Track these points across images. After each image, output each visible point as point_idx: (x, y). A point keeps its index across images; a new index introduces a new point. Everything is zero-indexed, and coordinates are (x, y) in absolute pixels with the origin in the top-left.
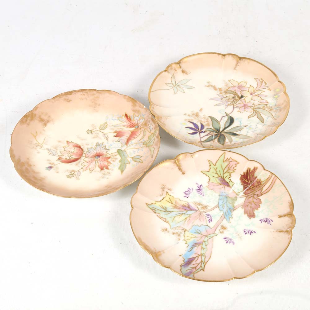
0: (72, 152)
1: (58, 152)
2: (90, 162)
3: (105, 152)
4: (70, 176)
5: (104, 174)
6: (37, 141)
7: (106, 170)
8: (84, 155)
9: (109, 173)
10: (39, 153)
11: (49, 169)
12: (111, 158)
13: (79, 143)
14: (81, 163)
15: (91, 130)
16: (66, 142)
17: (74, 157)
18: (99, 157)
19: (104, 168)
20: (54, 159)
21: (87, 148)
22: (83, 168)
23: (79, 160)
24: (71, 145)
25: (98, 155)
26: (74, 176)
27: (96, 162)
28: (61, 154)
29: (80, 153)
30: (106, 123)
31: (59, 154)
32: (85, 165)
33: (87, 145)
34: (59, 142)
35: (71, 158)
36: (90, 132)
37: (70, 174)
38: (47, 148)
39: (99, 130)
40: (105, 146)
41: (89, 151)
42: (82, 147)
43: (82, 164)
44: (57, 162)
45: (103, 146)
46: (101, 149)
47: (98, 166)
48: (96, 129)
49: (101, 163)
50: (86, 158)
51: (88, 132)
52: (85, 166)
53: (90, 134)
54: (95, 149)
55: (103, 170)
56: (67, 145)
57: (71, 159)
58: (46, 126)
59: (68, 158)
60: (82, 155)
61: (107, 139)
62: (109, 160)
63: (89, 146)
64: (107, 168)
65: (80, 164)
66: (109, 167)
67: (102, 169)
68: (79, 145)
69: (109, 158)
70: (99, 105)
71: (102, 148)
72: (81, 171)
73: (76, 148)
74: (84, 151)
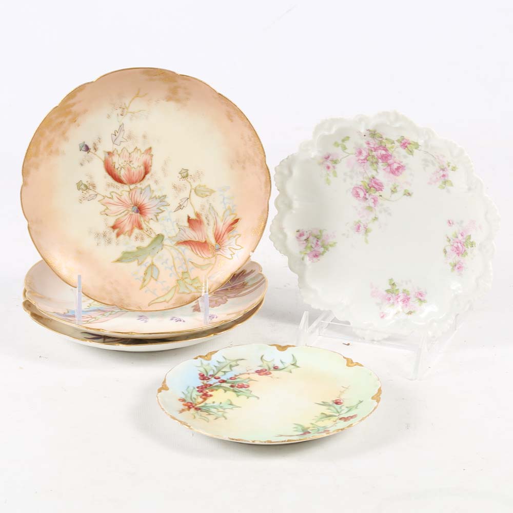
0: (132, 166)
1: (123, 145)
2: (123, 203)
3: (149, 216)
4: (83, 187)
5: (105, 236)
6: (131, 102)
7: (114, 235)
8: (132, 186)
9: (109, 242)
10: (109, 116)
11: (84, 148)
12: (140, 231)
13: (155, 168)
14: (115, 190)
15: (190, 174)
16: (147, 147)
17: (122, 174)
18: (137, 212)
19: (116, 231)
20: (107, 145)
21: (149, 186)
22: (106, 198)
23: (119, 185)
24: (146, 157)
25: (140, 209)
26: (85, 192)
27: (126, 212)
28: (119, 153)
29: (134, 179)
30: (212, 192)
31: (119, 149)
32: (112, 198)
33: (156, 182)
34: (144, 137)
35: (119, 169)
36: (185, 174)
37: (86, 184)
38: (123, 124)
39: (194, 187)
40: (163, 211)
41: (143, 191)
42: (148, 176)
43: (113, 192)
44: (101, 154)
45: (162, 208)
46: (155, 208)
47: (118, 219)
48: (194, 181)
49: (126, 221)
50: (127, 193)
51: (183, 171)
52: (110, 200)
53: (180, 176)
54: (151, 198)
55: (112, 230)
56: (143, 151)
57: (117, 172)
58: (167, 101)
59: (116, 167)
60: (131, 182)
61: (180, 207)
62: (136, 231)
63: (153, 187)
64: (118, 235)
65: (112, 189)
66: (122, 237)
67: (114, 227)
68: (149, 169)
69: (140, 227)
70: (244, 168)
71: (158, 208)
72: (99, 197)
73: (142, 168)
74: (142, 182)
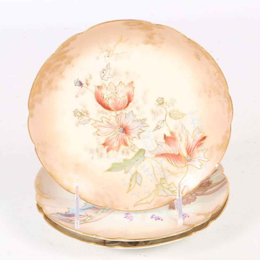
0: (118, 96)
1: (110, 80)
2: (110, 125)
3: (133, 135)
4: (78, 114)
5: (97, 151)
6: (115, 46)
7: (105, 150)
8: (118, 112)
9: (101, 156)
10: (97, 58)
11: (78, 84)
12: (126, 147)
13: (136, 98)
14: (104, 115)
15: (165, 101)
16: (130, 81)
17: (110, 103)
18: (123, 132)
19: (107, 147)
20: (96, 81)
21: (132, 111)
22: (97, 122)
23: (108, 111)
24: (129, 89)
25: (125, 130)
26: (80, 118)
27: (115, 132)
28: (107, 86)
29: (120, 107)
30: (184, 115)
31: (107, 83)
32: (102, 122)
33: (138, 108)
34: (127, 73)
35: (107, 99)
36: (161, 102)
37: (81, 111)
38: (109, 64)
39: (168, 111)
40: (144, 131)
41: (127, 116)
42: (130, 104)
43: (103, 117)
44: (92, 88)
45: (143, 129)
46: (137, 129)
47: (108, 138)
48: (169, 106)
49: (114, 140)
50: (115, 118)
51: (160, 99)
52: (101, 123)
53: (157, 103)
54: (134, 121)
55: (103, 147)
56: (126, 84)
59: (105, 97)
60: (118, 109)
61: (158, 128)
62: (123, 147)
63: (135, 112)
64: (108, 150)
65: (102, 115)
66: (111, 152)
67: (105, 145)
68: (132, 98)
69: (126, 144)
70: (210, 96)
71: (140, 129)
72: (92, 122)
73: (126, 98)
74: (126, 109)
